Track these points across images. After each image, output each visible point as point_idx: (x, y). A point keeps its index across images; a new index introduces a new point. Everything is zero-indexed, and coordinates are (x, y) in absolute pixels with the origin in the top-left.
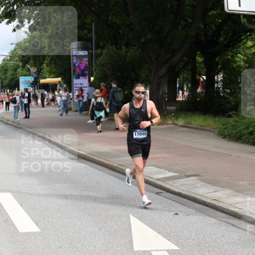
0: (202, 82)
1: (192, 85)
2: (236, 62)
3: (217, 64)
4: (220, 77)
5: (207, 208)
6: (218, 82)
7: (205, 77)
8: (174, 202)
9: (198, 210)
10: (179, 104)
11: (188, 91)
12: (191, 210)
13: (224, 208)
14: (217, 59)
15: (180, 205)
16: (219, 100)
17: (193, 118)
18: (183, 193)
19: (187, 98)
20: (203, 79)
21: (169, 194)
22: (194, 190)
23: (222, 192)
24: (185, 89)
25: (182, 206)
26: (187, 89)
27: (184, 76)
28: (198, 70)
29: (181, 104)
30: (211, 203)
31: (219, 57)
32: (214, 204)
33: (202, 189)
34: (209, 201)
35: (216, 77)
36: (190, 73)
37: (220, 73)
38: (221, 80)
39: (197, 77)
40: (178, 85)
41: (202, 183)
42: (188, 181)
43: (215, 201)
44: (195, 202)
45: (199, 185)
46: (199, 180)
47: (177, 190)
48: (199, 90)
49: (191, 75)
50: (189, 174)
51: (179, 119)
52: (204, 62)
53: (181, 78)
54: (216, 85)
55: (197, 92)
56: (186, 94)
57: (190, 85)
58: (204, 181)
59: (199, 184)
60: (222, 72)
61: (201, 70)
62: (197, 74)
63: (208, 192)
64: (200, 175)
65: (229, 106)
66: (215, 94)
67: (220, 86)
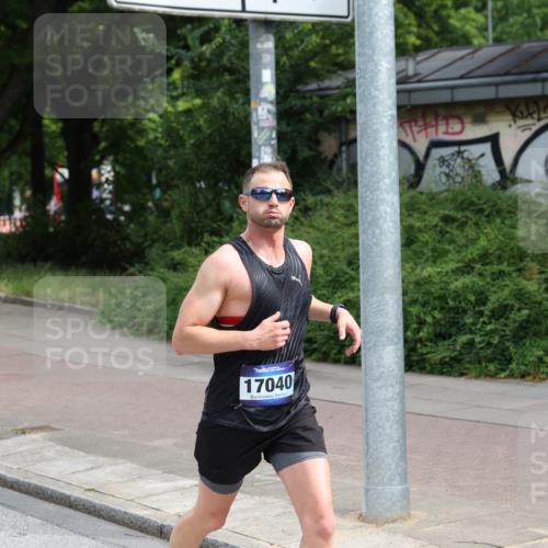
0: (60, 185)
1: (35, 193)
2: (143, 132)
3: (96, 139)
4: (106, 172)
5: (72, 512)
6: (99, 185)
7: (65, 172)
9: (47, 519)
11: (24, 207)
12: (31, 520)
13: (115, 511)
14: (97, 126)
16: (103, 231)
20: (62, 175)
22: (39, 465)
23: (109, 469)
24: (17, 202)
26: (22, 204)
27: (14, 168)
28: (48, 154)
29: (6, 243)
30: (81, 500)
32: (91, 503)
33: (59, 463)
34: (76, 494)
35: (94, 173)
36: (28, 161)
37: (105, 162)
38: (107, 179)
39: (48, 172)
41: (59, 448)
42: (21, 444)
43: (91, 494)
44: (41, 498)
45: (50, 454)
46: (50, 440)
48: (53, 205)
49: (29, 168)
50: (25, 425)
52: (64, 132)
54: (95, 194)
55: (46, 212)
56: (18, 214)
57: (28, 193)
58: (63, 442)
59: (52, 450)
60: (111, 158)
61: (55, 153)
62: (46, 164)
63: (73, 469)
64: (52, 425)
65: (128, 246)
66: (94, 217)
67: (105, 196)
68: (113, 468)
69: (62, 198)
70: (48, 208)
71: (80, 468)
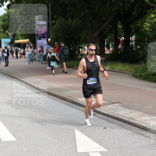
0: (122, 41)
1: (115, 43)
2: (143, 28)
3: (131, 29)
4: (133, 38)
5: (125, 124)
6: (132, 41)
7: (123, 38)
8: (104, 120)
9: (119, 125)
10: (106, 56)
11: (112, 47)
12: (115, 125)
13: (136, 124)
14: (131, 26)
15: (107, 122)
16: (133, 53)
17: (116, 65)
18: (109, 114)
19: (112, 52)
20: (122, 39)
21: (101, 115)
22: (117, 112)
23: (135, 113)
24: (111, 46)
25: (109, 123)
26: (112, 46)
27: (110, 37)
28: (119, 34)
29: (108, 56)
30: (128, 121)
31: (132, 25)
32: (130, 122)
33: (122, 111)
34: (126, 119)
35: (131, 38)
36: (114, 35)
37: (134, 35)
38: (134, 40)
39: (119, 38)
40: (106, 43)
41: (122, 108)
42: (112, 106)
43: (130, 119)
44: (117, 120)
45: (120, 109)
46: (120, 106)
47: (106, 113)
48: (120, 46)
49: (114, 37)
50: (114, 102)
51: (107, 66)
52: (123, 28)
53: (108, 39)
54: (131, 43)
55: (118, 48)
56: (111, 49)
57: (113, 43)
58: (123, 106)
60: (135, 34)
61: (121, 33)
62: (118, 36)
63: (126, 113)
64: (120, 102)
65: (139, 57)
66: (130, 49)
67: (133, 44)
68: (136, 113)
69: (122, 45)
70: (118, 47)
71: (128, 113)
